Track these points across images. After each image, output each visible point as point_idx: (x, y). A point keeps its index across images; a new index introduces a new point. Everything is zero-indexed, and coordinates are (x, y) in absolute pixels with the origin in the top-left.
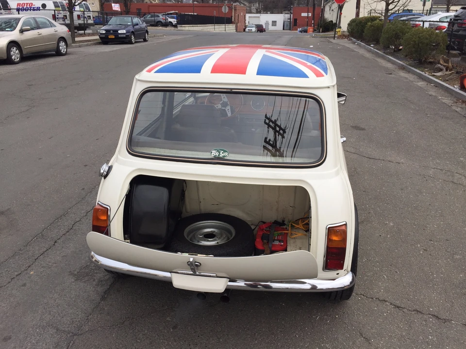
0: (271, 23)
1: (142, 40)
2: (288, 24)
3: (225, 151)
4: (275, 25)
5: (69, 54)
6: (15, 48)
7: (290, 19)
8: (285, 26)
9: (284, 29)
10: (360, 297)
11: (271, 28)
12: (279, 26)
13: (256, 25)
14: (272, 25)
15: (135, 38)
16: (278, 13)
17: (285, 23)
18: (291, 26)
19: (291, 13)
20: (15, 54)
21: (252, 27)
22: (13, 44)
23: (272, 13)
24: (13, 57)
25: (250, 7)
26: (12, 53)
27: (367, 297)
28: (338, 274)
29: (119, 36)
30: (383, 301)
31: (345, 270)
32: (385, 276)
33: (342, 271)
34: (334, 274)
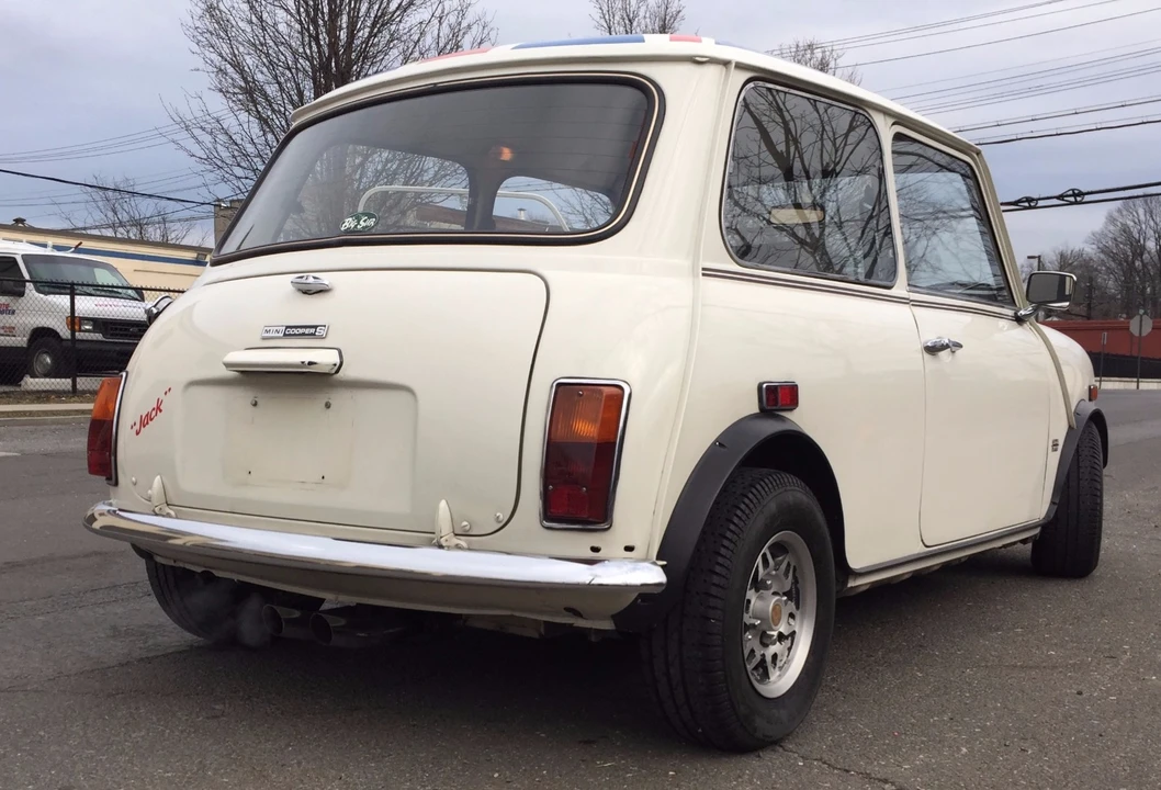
3: (371, 216)
27: (829, 766)
28: (596, 549)
30: (880, 780)
31: (629, 549)
32: (964, 750)
33: (611, 541)
34: (581, 543)
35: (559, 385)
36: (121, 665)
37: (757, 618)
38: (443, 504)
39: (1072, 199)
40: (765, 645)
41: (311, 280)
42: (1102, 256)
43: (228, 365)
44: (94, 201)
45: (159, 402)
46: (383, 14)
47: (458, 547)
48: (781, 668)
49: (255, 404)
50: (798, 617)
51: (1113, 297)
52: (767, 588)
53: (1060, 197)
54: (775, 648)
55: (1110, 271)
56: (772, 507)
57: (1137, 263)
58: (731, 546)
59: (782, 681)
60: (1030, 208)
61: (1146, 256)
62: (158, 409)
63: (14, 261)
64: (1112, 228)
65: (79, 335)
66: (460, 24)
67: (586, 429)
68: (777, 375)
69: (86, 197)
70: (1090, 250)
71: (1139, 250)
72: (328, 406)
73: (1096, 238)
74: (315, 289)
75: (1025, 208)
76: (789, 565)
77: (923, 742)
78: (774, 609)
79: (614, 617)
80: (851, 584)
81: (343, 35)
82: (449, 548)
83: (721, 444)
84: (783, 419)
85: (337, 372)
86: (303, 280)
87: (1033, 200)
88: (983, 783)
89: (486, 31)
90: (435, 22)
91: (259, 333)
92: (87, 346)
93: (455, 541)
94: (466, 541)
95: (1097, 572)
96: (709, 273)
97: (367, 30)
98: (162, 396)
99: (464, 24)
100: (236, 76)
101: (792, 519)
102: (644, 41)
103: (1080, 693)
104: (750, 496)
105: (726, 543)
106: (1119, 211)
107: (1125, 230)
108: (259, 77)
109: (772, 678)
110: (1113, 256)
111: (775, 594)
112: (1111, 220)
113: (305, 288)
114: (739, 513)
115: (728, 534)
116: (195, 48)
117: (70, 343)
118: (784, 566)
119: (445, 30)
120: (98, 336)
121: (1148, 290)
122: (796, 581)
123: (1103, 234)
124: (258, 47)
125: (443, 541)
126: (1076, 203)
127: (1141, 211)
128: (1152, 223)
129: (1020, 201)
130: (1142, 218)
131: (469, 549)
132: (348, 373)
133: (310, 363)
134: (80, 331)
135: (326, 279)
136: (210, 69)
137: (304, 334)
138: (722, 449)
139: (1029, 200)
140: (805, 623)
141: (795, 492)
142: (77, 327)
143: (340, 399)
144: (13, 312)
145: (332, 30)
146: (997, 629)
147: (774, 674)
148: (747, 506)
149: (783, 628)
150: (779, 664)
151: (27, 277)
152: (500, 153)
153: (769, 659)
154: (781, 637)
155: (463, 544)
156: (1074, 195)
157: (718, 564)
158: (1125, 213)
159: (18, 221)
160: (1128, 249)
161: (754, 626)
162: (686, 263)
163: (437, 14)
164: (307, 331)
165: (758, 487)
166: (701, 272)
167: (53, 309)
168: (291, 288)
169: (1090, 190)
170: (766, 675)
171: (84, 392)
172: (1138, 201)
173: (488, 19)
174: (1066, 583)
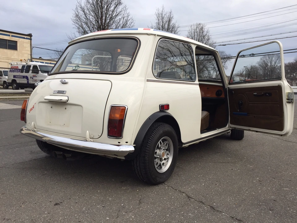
3: (78, 67)
30: (183, 192)
31: (127, 142)
32: (203, 184)
33: (122, 141)
34: (116, 141)
35: (112, 106)
36: (29, 161)
37: (159, 156)
38: (88, 131)
39: (252, 55)
40: (161, 161)
41: (64, 81)
42: (260, 66)
43: (45, 99)
44: (56, 54)
45: (34, 106)
46: (112, 17)
47: (91, 141)
48: (165, 166)
49: (52, 107)
50: (169, 155)
51: (261, 75)
52: (161, 149)
53: (250, 55)
54: (164, 161)
55: (261, 69)
56: (162, 132)
57: (267, 68)
58: (151, 141)
59: (165, 169)
60: (244, 57)
61: (268, 66)
62: (33, 107)
63: (37, 66)
64: (261, 61)
66: (127, 19)
67: (117, 116)
68: (164, 103)
69: (54, 53)
70: (257, 65)
71: (267, 65)
72: (66, 109)
73: (258, 63)
74: (64, 83)
75: (243, 57)
76: (167, 143)
77: (195, 182)
78: (163, 153)
79: (125, 157)
80: (183, 146)
81: (104, 21)
82: (89, 141)
83: (149, 119)
84: (166, 112)
85: (67, 101)
86: (62, 81)
87: (244, 55)
88: (205, 193)
89: (133, 21)
90: (122, 19)
91: (53, 92)
93: (90, 140)
94: (93, 140)
95: (244, 139)
96: (148, 81)
97: (109, 20)
98: (34, 105)
99: (128, 19)
100: (82, 29)
101: (167, 134)
102: (137, 30)
103: (232, 169)
104: (156, 130)
105: (150, 140)
106: (263, 57)
107: (264, 61)
108: (86, 29)
109: (163, 168)
110: (262, 67)
111: (163, 150)
112: (261, 59)
113: (63, 82)
114: (153, 134)
115: (150, 138)
116: (74, 23)
118: (166, 144)
119: (125, 20)
121: (269, 73)
122: (169, 147)
123: (259, 62)
124: (86, 24)
125: (87, 140)
126: (253, 56)
127: (267, 58)
128: (269, 60)
129: (242, 56)
130: (267, 59)
131: (93, 142)
132: (69, 102)
133: (61, 100)
135: (67, 80)
136: (77, 28)
137: (61, 93)
138: (150, 120)
139: (243, 55)
140: (171, 156)
141: (167, 128)
143: (68, 107)
144: (36, 77)
145: (101, 20)
146: (219, 153)
147: (163, 167)
148: (155, 132)
149: (165, 157)
150: (164, 165)
151: (39, 69)
152: (118, 50)
153: (162, 164)
154: (165, 159)
155: (92, 140)
156: (253, 55)
157: (148, 145)
158: (264, 58)
159: (40, 57)
160: (264, 65)
161: (157, 157)
162: (143, 79)
163: (123, 17)
164: (62, 92)
165: (158, 128)
166: (146, 80)
168: (60, 82)
169: (255, 53)
170: (161, 167)
172: (267, 56)
173: (133, 18)
174: (237, 141)
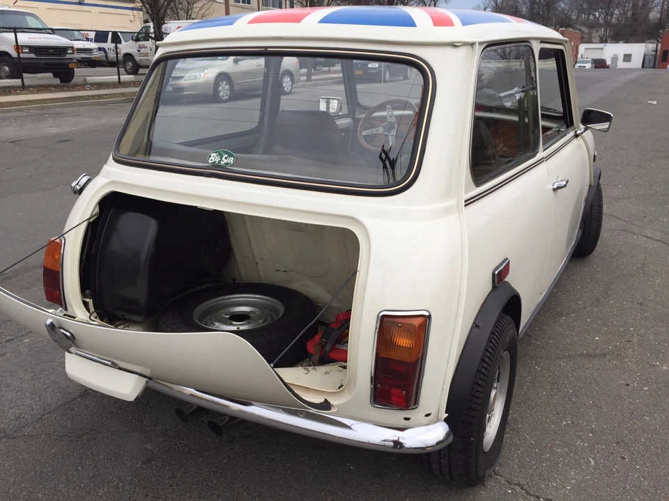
0: (621, 57)
1: (402, 77)
2: (652, 58)
3: (230, 155)
4: (629, 61)
5: (294, 93)
6: (225, 82)
7: (656, 51)
8: (646, 63)
9: (643, 66)
10: (512, 489)
11: (621, 64)
12: (637, 62)
13: (592, 60)
14: (624, 61)
15: (390, 74)
16: (637, 42)
17: (647, 57)
18: (657, 62)
19: (658, 41)
20: (224, 90)
21: (587, 62)
22: (223, 76)
23: (627, 42)
24: (221, 94)
25: (590, 34)
26: (220, 88)
27: (527, 492)
28: (407, 419)
29: (369, 71)
31: (428, 415)
32: (592, 461)
34: (397, 416)
65: (21, 55)
78: (493, 399)
83: (477, 326)
92: (26, 61)
103: (628, 384)
117: (17, 60)
120: (32, 56)
134: (22, 53)
138: (478, 329)
142: (20, 51)
166: (464, 204)
167: (6, 41)
171: (29, 86)
